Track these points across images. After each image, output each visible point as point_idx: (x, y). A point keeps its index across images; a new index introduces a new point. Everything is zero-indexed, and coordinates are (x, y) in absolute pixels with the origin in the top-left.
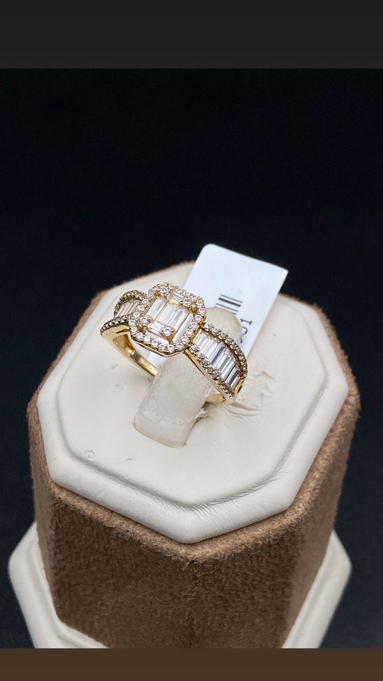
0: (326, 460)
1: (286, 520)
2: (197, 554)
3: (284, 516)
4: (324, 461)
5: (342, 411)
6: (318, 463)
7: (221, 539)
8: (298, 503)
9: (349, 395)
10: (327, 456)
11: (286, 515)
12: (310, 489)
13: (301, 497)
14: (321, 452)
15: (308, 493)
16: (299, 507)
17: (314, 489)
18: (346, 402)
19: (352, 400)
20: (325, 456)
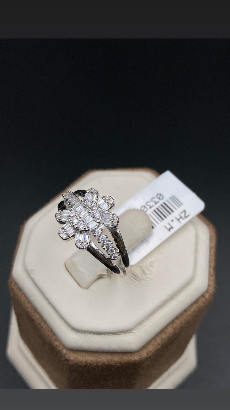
0: (174, 328)
1: (132, 357)
2: (71, 356)
3: (131, 354)
4: (172, 329)
5: (196, 301)
6: (168, 328)
7: (89, 353)
8: (144, 350)
9: (207, 291)
10: (176, 326)
11: (133, 355)
12: (156, 343)
13: (148, 347)
14: (172, 322)
15: (154, 346)
16: (144, 353)
17: (159, 344)
18: (203, 296)
19: (207, 296)
20: (175, 326)
